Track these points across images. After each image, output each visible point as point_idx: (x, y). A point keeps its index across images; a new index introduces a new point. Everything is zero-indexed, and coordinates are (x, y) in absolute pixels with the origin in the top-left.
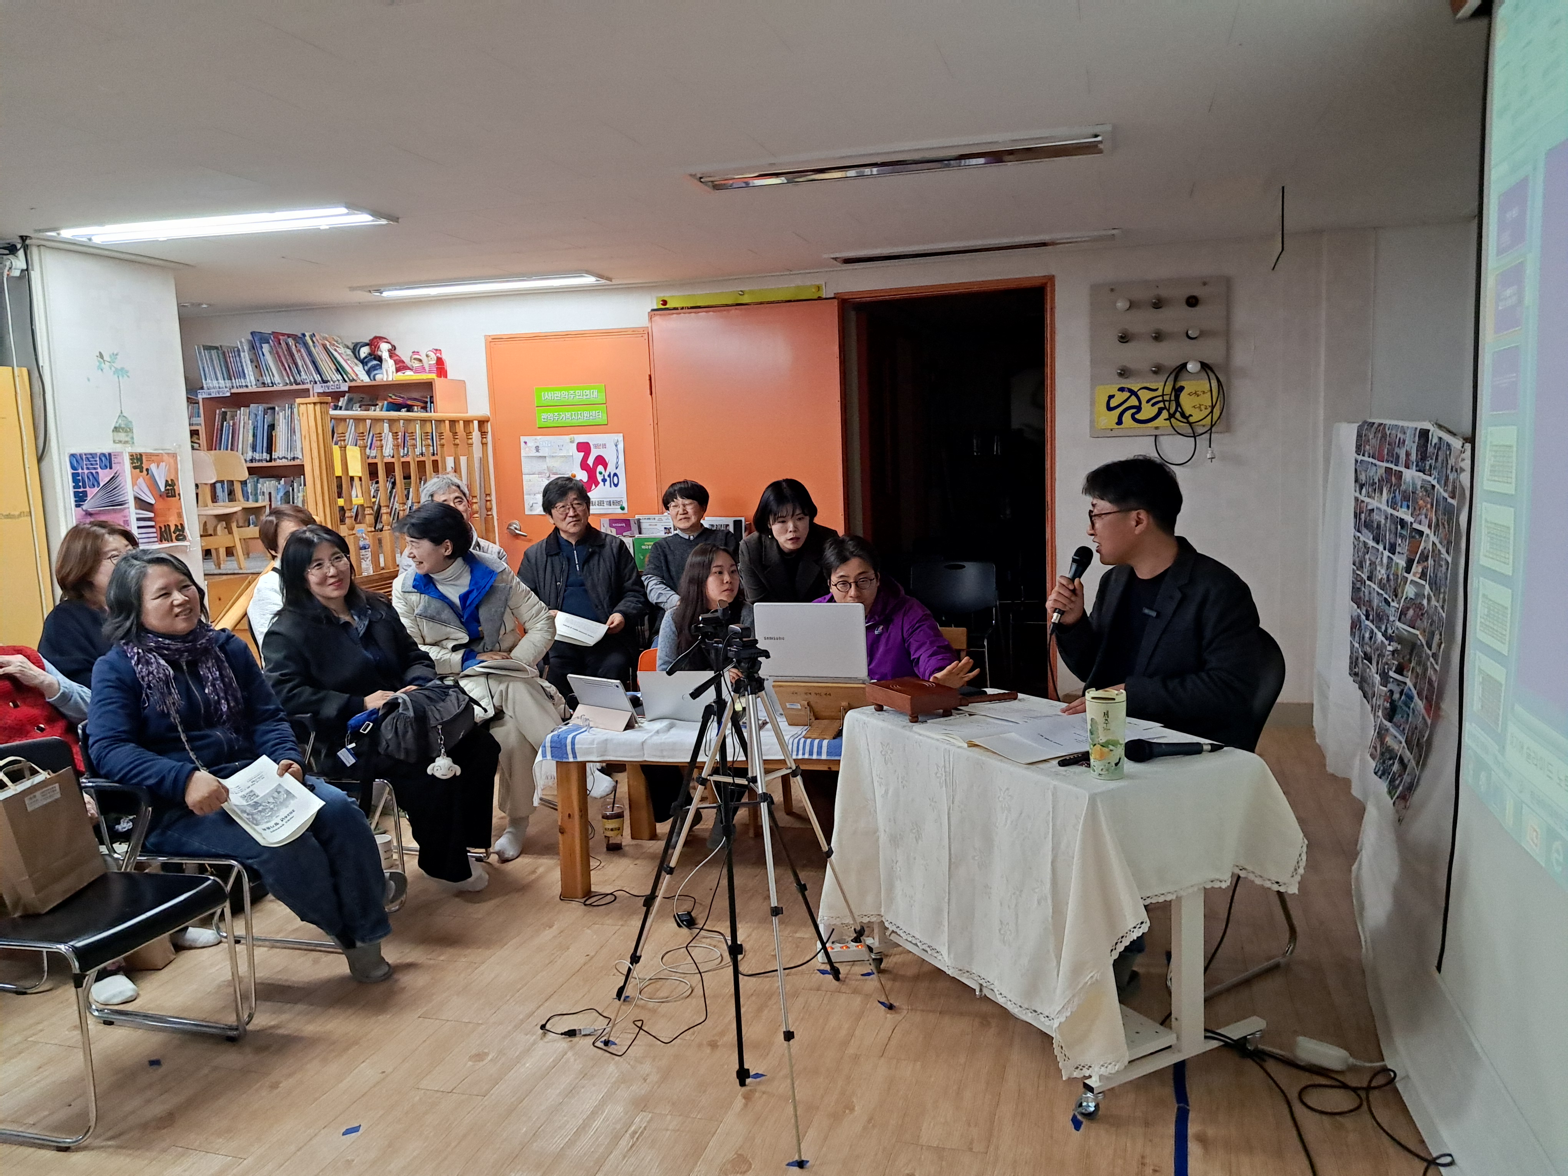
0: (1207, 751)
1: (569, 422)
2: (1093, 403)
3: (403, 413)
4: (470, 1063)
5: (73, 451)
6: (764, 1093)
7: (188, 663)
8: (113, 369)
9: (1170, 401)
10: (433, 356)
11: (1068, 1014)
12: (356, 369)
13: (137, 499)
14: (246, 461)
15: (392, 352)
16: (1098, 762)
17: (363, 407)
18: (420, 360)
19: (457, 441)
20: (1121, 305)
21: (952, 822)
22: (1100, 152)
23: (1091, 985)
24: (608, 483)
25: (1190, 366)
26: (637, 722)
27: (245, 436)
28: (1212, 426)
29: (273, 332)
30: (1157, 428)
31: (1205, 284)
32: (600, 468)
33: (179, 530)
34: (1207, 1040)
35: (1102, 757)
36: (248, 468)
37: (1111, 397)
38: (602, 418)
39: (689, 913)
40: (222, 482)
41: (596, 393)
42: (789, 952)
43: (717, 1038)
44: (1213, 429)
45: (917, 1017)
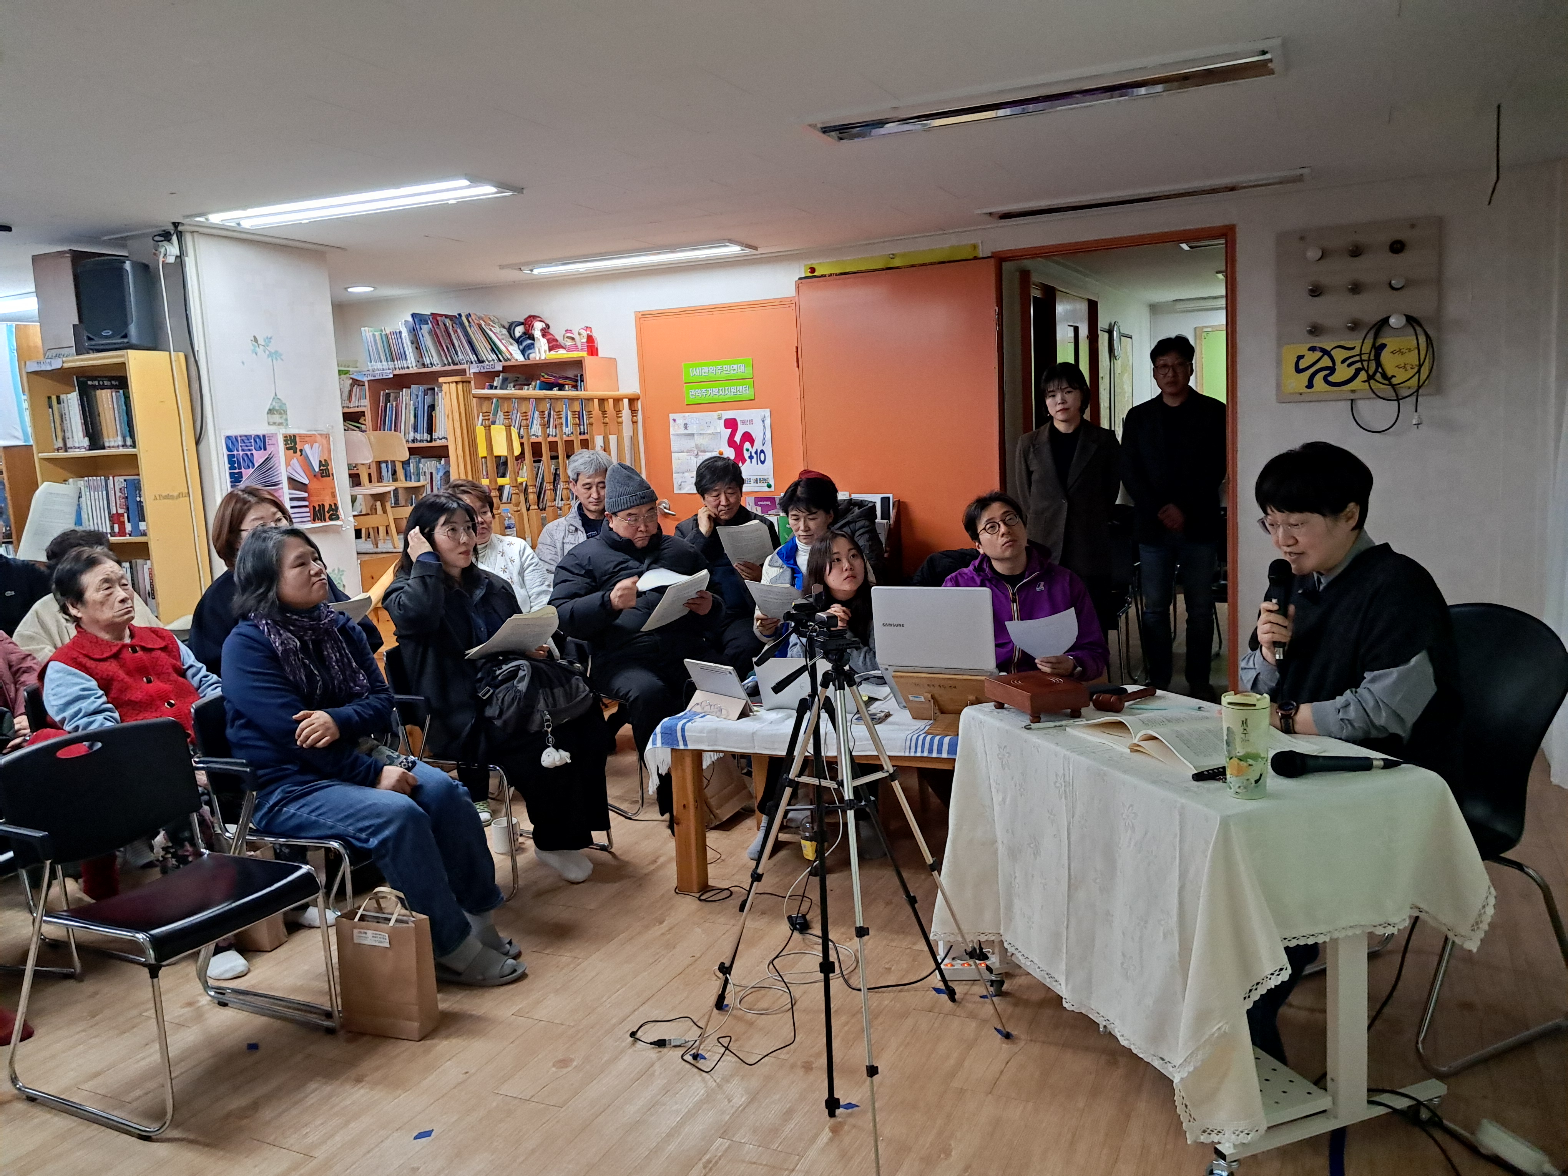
0: (1378, 767)
1: (717, 399)
2: (1279, 363)
3: (555, 392)
4: (554, 1069)
5: (229, 433)
6: (854, 1126)
7: (313, 641)
8: (267, 352)
9: (1369, 360)
10: (585, 333)
11: (1191, 1069)
12: (511, 348)
13: (291, 480)
14: (407, 441)
15: (545, 332)
16: (1234, 778)
17: (517, 387)
18: (573, 339)
19: (607, 420)
20: (1313, 254)
21: (1073, 838)
22: (1272, 72)
23: (1218, 1037)
24: (754, 460)
25: (1392, 321)
26: (751, 711)
27: (407, 417)
28: (1419, 387)
29: (432, 314)
30: (1353, 391)
31: (1413, 226)
32: (747, 445)
33: (333, 510)
34: (1370, 1106)
35: (1239, 772)
36: (409, 448)
37: (1300, 357)
38: (749, 394)
39: (804, 916)
40: (386, 462)
41: (743, 367)
42: (905, 966)
43: (812, 1059)
44: (1420, 391)
45: (1036, 1049)
